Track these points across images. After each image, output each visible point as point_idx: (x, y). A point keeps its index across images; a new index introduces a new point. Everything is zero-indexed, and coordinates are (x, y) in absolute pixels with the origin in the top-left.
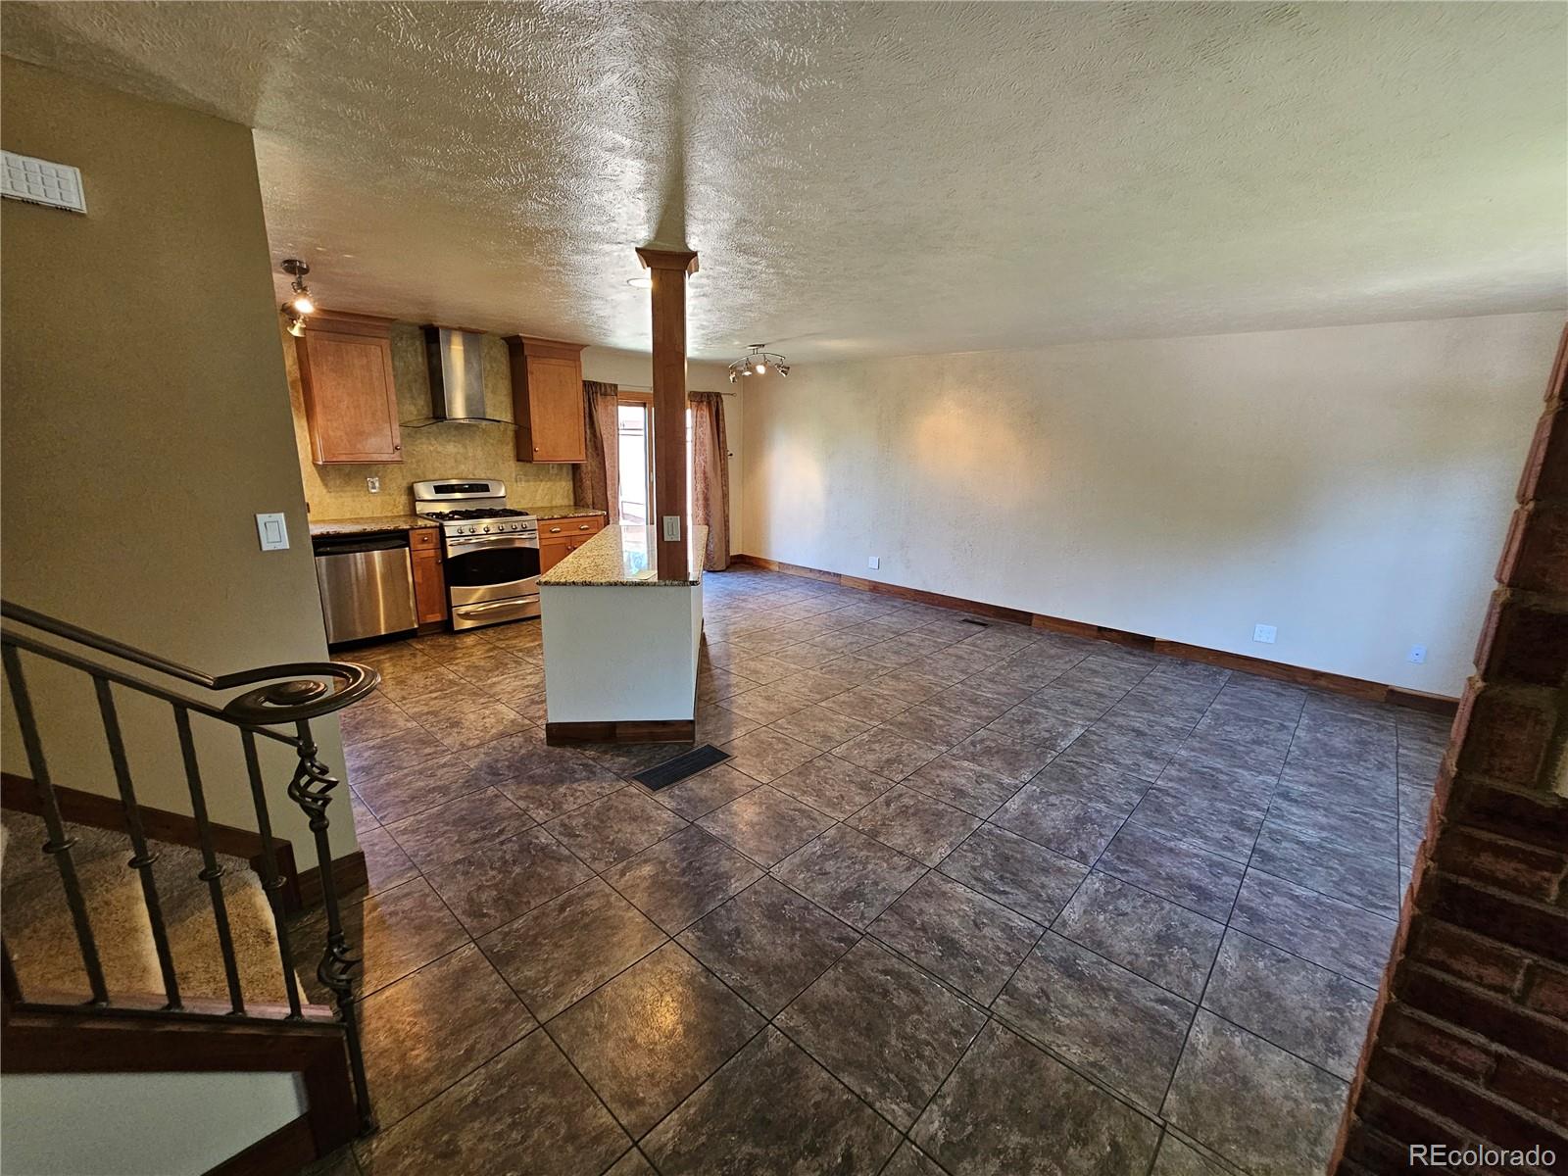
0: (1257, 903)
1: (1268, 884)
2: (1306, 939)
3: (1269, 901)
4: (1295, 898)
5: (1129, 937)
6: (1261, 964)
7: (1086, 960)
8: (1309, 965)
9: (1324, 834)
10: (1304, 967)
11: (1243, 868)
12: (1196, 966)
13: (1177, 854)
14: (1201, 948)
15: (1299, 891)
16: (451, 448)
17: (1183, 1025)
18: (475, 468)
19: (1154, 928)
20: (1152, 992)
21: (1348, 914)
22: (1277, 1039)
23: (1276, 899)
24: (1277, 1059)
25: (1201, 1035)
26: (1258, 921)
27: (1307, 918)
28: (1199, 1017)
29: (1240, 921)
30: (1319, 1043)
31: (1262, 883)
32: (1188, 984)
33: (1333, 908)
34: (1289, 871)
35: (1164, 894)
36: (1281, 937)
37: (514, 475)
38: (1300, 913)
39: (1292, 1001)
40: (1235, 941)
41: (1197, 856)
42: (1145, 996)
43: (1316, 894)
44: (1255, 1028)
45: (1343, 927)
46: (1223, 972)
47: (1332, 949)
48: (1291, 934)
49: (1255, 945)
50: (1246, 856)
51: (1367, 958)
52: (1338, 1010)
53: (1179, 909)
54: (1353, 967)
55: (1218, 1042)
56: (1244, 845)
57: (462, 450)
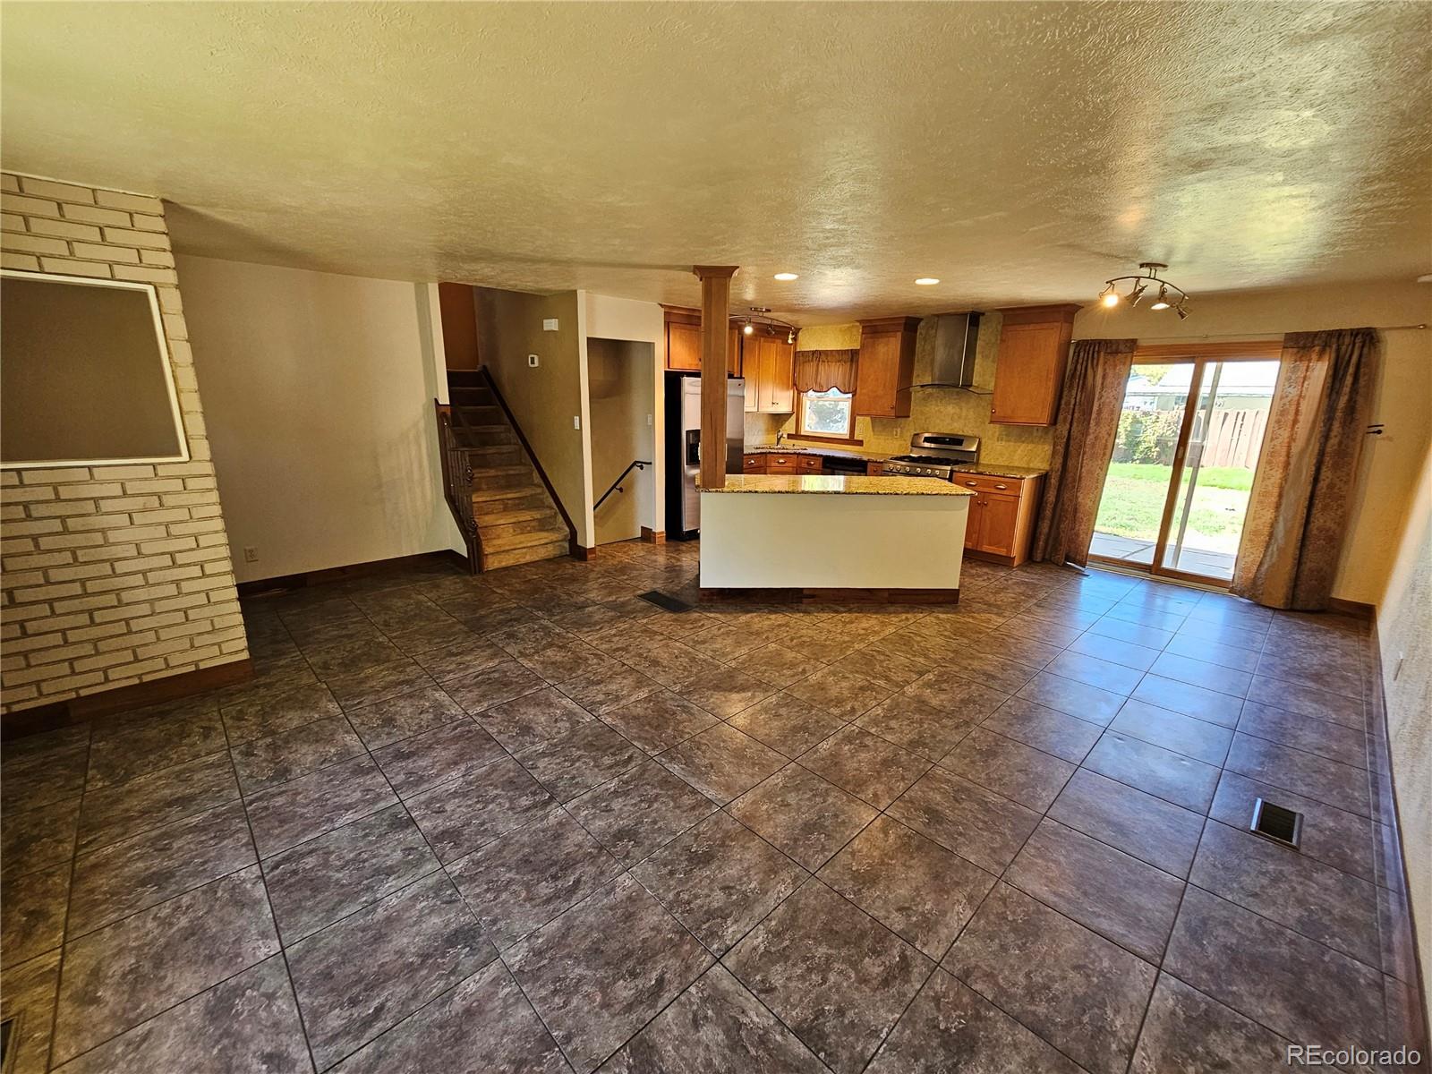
0: (368, 780)
1: (374, 801)
2: (320, 785)
3: (361, 788)
4: (348, 807)
5: (405, 710)
6: (333, 750)
7: (406, 690)
8: (307, 772)
9: (380, 913)
10: (309, 768)
11: (402, 796)
12: (362, 724)
13: (449, 765)
14: (368, 732)
15: (349, 817)
16: (951, 409)
17: (342, 704)
18: (965, 425)
19: (401, 720)
20: (367, 702)
21: (304, 830)
22: (300, 730)
23: (358, 794)
24: (295, 723)
25: (333, 707)
26: (356, 770)
27: (329, 799)
28: (339, 710)
29: (366, 762)
30: (280, 743)
31: (378, 798)
32: (357, 716)
33: (317, 825)
34: (372, 827)
35: (419, 737)
36: (334, 773)
37: (997, 434)
38: (336, 800)
39: (305, 749)
40: (356, 749)
41: (438, 776)
42: (368, 700)
43: (337, 826)
44: (312, 726)
45: (301, 816)
46: (347, 732)
47: (300, 794)
48: (331, 780)
49: (345, 755)
50: (412, 808)
51: (274, 807)
52: (277, 763)
53: (401, 738)
54: (280, 794)
55: (323, 710)
56: (424, 817)
57: (958, 410)
